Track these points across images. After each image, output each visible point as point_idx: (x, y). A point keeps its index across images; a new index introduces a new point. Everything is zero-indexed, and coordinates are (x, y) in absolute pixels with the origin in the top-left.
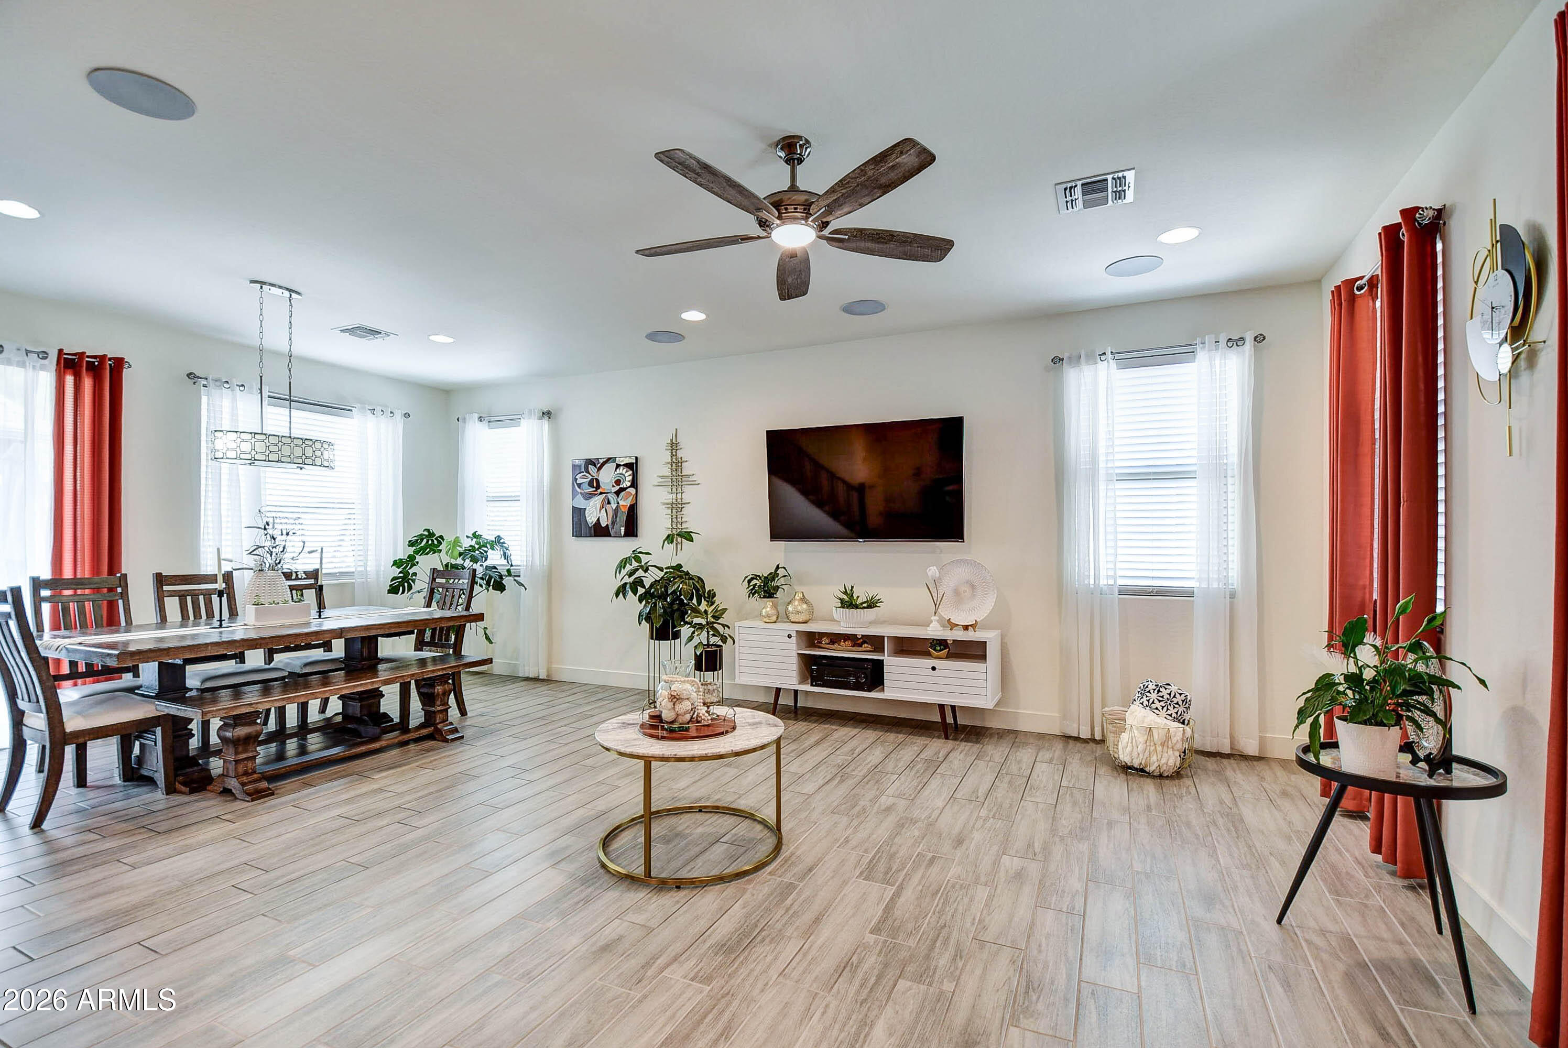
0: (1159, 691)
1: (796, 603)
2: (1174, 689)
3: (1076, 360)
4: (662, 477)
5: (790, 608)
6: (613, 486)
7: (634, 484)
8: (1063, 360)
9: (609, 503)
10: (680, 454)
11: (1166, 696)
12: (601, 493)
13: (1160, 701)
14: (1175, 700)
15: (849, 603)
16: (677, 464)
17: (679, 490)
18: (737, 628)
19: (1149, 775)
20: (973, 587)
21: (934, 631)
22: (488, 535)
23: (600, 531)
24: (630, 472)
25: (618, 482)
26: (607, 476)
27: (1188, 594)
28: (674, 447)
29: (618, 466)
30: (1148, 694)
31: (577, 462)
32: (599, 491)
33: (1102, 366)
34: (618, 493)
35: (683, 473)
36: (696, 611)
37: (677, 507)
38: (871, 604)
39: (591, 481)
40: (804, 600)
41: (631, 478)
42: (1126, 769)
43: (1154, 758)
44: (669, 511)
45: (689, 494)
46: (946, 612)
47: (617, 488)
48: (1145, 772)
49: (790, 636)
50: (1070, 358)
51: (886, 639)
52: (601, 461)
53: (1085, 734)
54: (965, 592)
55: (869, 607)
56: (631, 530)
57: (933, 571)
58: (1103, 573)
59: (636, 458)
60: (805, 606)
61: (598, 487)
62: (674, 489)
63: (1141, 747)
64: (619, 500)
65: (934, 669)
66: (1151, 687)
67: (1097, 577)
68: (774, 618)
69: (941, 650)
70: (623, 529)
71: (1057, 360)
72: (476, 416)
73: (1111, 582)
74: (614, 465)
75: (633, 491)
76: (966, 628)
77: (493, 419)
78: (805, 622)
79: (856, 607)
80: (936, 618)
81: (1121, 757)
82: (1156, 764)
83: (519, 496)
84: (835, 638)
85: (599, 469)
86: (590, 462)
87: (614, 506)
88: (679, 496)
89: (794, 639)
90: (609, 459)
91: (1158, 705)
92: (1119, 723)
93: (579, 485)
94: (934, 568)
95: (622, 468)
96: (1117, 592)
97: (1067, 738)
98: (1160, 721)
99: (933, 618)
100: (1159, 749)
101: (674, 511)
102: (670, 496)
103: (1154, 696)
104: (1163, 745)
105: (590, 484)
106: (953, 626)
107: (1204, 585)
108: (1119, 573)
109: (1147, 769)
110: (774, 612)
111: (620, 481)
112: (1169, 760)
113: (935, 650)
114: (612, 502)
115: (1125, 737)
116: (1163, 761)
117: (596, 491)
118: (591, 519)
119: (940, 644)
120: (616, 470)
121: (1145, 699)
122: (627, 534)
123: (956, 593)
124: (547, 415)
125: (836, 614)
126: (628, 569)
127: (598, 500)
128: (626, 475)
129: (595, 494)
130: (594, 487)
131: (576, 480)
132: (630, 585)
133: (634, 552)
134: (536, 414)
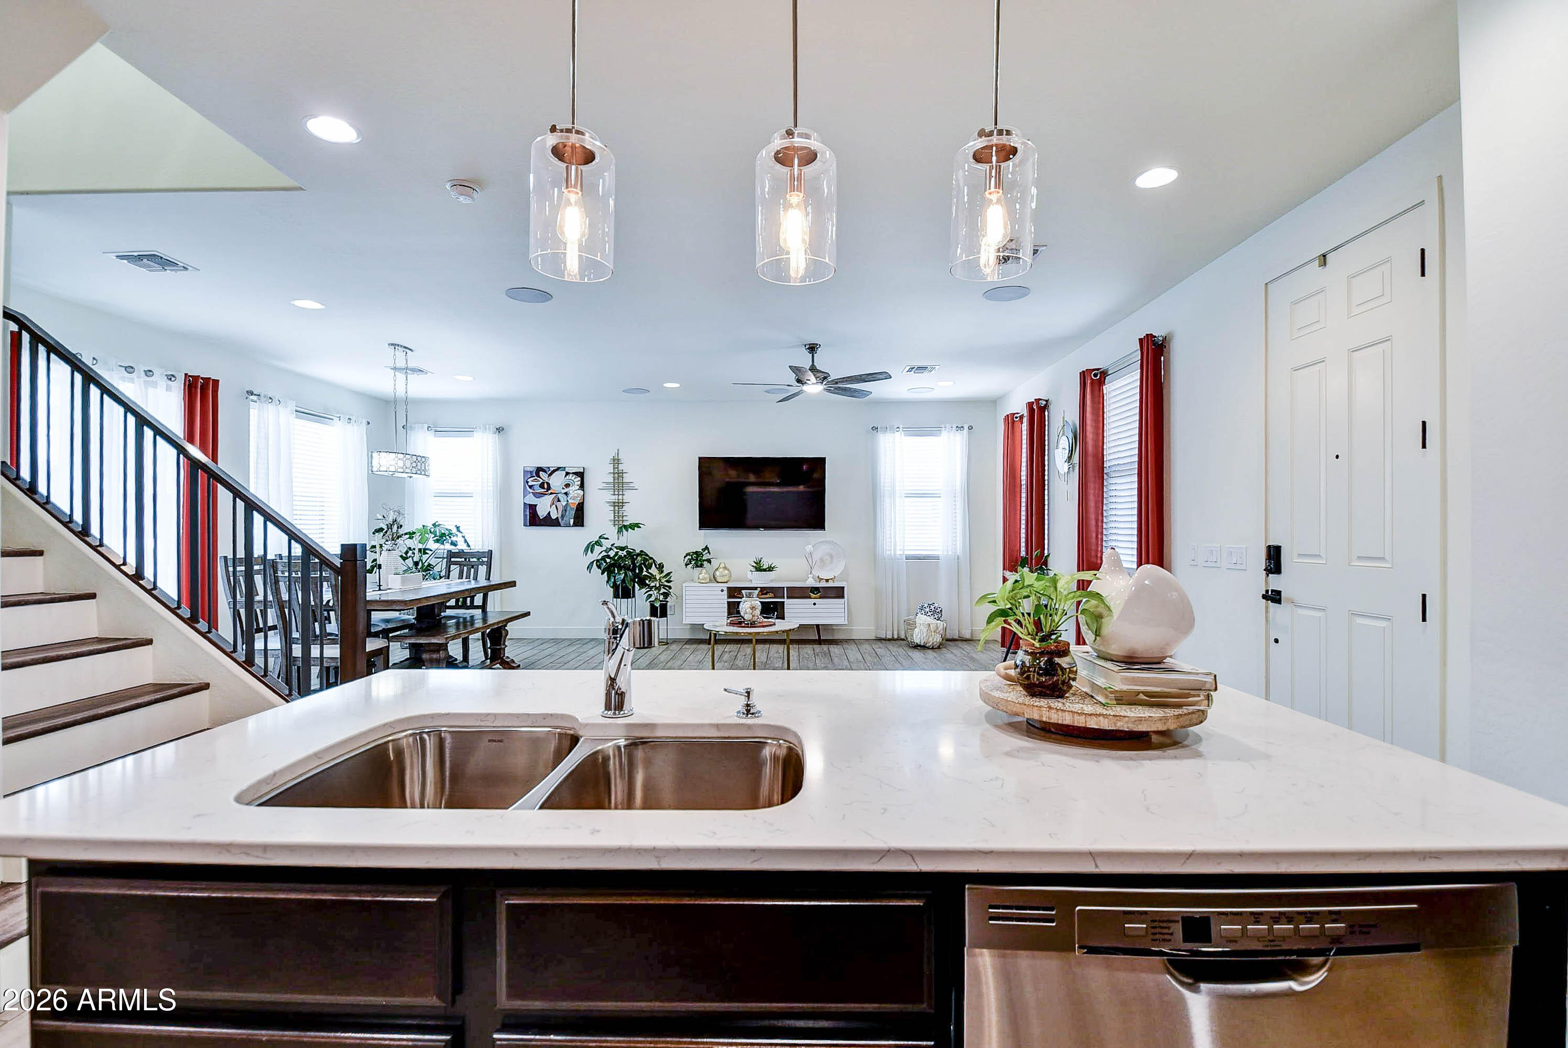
0: (929, 607)
1: (721, 570)
2: (936, 605)
3: (884, 429)
4: (607, 483)
5: (718, 573)
6: (563, 489)
7: (582, 487)
8: (877, 428)
9: (559, 501)
10: (621, 467)
11: (933, 609)
13: (930, 611)
14: (937, 611)
15: (759, 568)
16: (618, 475)
17: (621, 493)
18: (684, 588)
19: (928, 648)
20: (832, 556)
21: (811, 583)
22: (449, 524)
23: (549, 522)
24: (579, 479)
25: (567, 486)
26: (557, 481)
27: (937, 558)
28: (616, 461)
29: (567, 474)
30: (925, 609)
31: (529, 469)
32: (550, 492)
33: (897, 434)
34: (567, 494)
35: (624, 481)
36: (652, 577)
37: (618, 505)
38: (770, 569)
39: (543, 483)
40: (725, 568)
41: (579, 483)
42: (917, 647)
43: (931, 639)
44: (612, 508)
45: (628, 496)
46: (816, 573)
47: (567, 490)
48: (926, 647)
49: (722, 591)
50: (881, 428)
51: (785, 589)
52: (552, 469)
53: (889, 636)
54: (828, 559)
55: (769, 571)
56: (579, 519)
57: (809, 548)
58: (898, 548)
59: (584, 468)
60: (726, 572)
61: (549, 488)
62: (616, 493)
63: (925, 635)
64: (568, 499)
65: (815, 604)
66: (926, 605)
67: (895, 550)
68: (708, 580)
69: (817, 593)
70: (572, 521)
71: (875, 429)
72: (426, 426)
73: (902, 553)
74: (564, 472)
75: (581, 492)
76: (827, 581)
77: (439, 429)
78: (726, 582)
79: (765, 570)
80: (812, 575)
81: (915, 641)
82: (931, 642)
83: (472, 493)
85: (550, 475)
86: (539, 470)
87: (564, 504)
88: (620, 497)
89: (725, 592)
90: (558, 469)
91: (929, 614)
92: (911, 625)
93: (531, 487)
94: (810, 546)
95: (571, 475)
96: (905, 558)
97: (880, 640)
98: (930, 620)
99: (809, 576)
100: (933, 634)
101: (617, 508)
102: (614, 497)
103: (927, 609)
104: (935, 632)
105: (542, 486)
106: (821, 580)
107: (945, 553)
108: (906, 548)
109: (927, 645)
110: (707, 576)
111: (569, 485)
112: (937, 639)
113: (814, 593)
114: (562, 500)
115: (917, 630)
116: (935, 640)
117: (547, 491)
118: (542, 513)
119: (815, 590)
120: (565, 476)
121: (923, 611)
122: (575, 525)
123: (822, 560)
124: (499, 430)
125: (749, 575)
126: (597, 549)
127: (548, 499)
128: (575, 480)
129: (546, 494)
130: (544, 488)
131: (527, 482)
132: (598, 561)
133: (600, 537)
134: (489, 428)
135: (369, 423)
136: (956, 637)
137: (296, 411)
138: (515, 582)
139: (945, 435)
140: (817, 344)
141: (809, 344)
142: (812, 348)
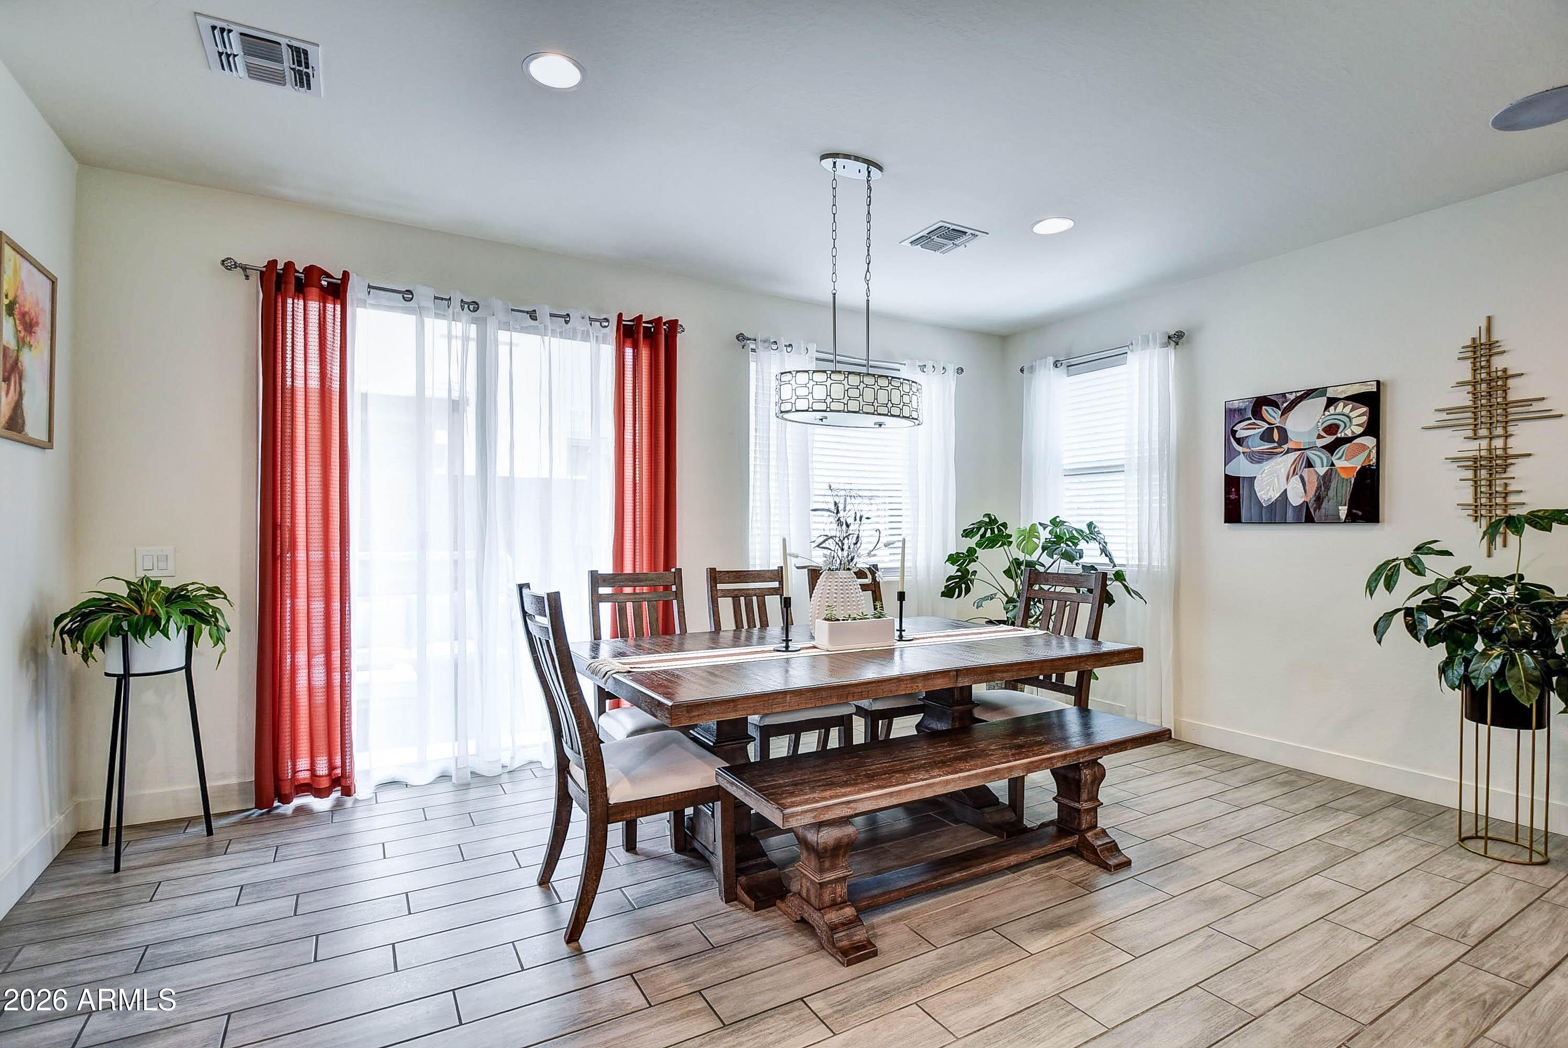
4: (1450, 410)
6: (1320, 437)
7: (1373, 428)
9: (1309, 464)
12: (1291, 451)
16: (1491, 384)
17: (1498, 433)
22: (1077, 522)
23: (1288, 514)
24: (1364, 409)
25: (1331, 429)
26: (1305, 422)
28: (1482, 351)
29: (1332, 402)
31: (1236, 405)
32: (1285, 447)
34: (1331, 448)
35: (1510, 400)
37: (1491, 465)
39: (1269, 431)
41: (1364, 419)
44: (1469, 474)
45: (1526, 437)
47: (1329, 439)
52: (1293, 397)
56: (1365, 506)
59: (1378, 382)
61: (1284, 440)
62: (1483, 432)
64: (1334, 459)
70: (1343, 511)
72: (1051, 360)
74: (1323, 401)
75: (1370, 441)
77: (1073, 361)
83: (1123, 466)
85: (1286, 411)
86: (1260, 403)
87: (1322, 471)
88: (1498, 443)
90: (1308, 394)
93: (1239, 441)
95: (1341, 404)
101: (1485, 474)
102: (1474, 445)
105: (1267, 436)
111: (1338, 426)
114: (1317, 461)
117: (1280, 446)
118: (1268, 494)
120: (1327, 408)
122: (1352, 518)
124: (1176, 339)
126: (1407, 581)
127: (1283, 463)
128: (1352, 415)
129: (1277, 454)
130: (1274, 442)
131: (1234, 432)
132: (1409, 612)
133: (1418, 549)
134: (1155, 340)
135: (960, 370)
138: (1140, 650)
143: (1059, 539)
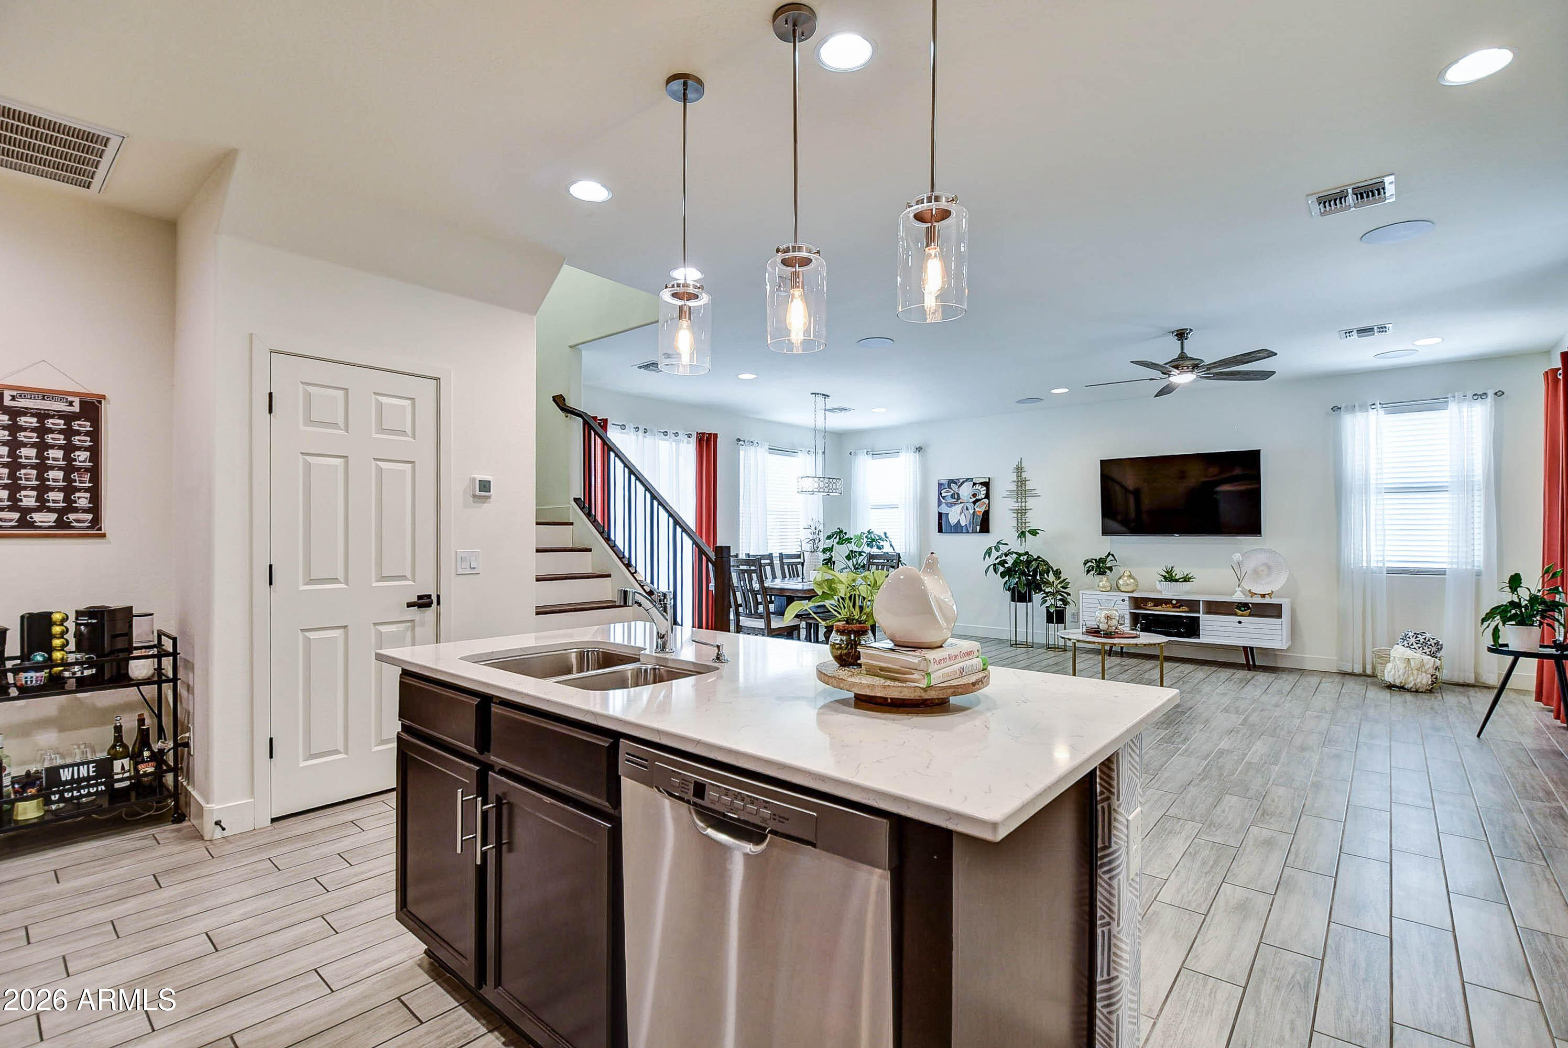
0: (1417, 637)
1: (1125, 579)
2: (1428, 635)
3: (1352, 409)
4: (1010, 491)
5: (1121, 582)
6: (971, 498)
7: (987, 496)
8: (1340, 408)
9: (967, 509)
10: (1024, 475)
11: (1422, 640)
12: (961, 503)
13: (1417, 643)
14: (1429, 643)
15: (1169, 577)
16: (1021, 482)
17: (1023, 500)
18: (1081, 595)
19: (1409, 690)
20: (1269, 568)
21: (1238, 597)
22: (878, 531)
23: (957, 529)
24: (985, 488)
25: (974, 495)
26: (966, 492)
27: (1442, 573)
28: (1019, 470)
29: (975, 484)
30: (1408, 639)
31: (942, 482)
32: (959, 501)
33: (1372, 413)
34: (974, 503)
35: (1027, 488)
36: (1048, 583)
37: (1021, 512)
38: (1186, 579)
39: (954, 494)
40: (1130, 576)
41: (985, 492)
42: (1390, 687)
43: (1411, 678)
44: (1015, 515)
45: (1031, 503)
46: (1247, 586)
47: (974, 499)
48: (1405, 689)
49: (1123, 600)
50: (1346, 407)
51: (1201, 603)
52: (961, 481)
53: (1358, 669)
54: (1262, 571)
55: (1185, 581)
56: (985, 526)
57: (1237, 556)
58: (1373, 558)
59: (989, 478)
60: (1132, 580)
61: (959, 498)
62: (1019, 500)
63: (1401, 672)
64: (975, 507)
65: (1240, 622)
66: (1411, 634)
67: (1368, 561)
68: (1109, 588)
69: (1245, 610)
70: (978, 528)
71: (1336, 409)
72: (865, 451)
73: (1381, 565)
74: (972, 483)
75: (986, 501)
76: (1263, 596)
77: (875, 453)
78: (1132, 592)
79: (1177, 581)
80: (1240, 589)
81: (1386, 679)
82: (1413, 683)
83: (897, 505)
84: (1158, 602)
85: (959, 486)
86: (951, 482)
87: (972, 512)
88: (1023, 504)
89: (1127, 602)
90: (967, 480)
91: (1415, 646)
92: (1384, 658)
93: (944, 498)
94: (1238, 555)
95: (977, 485)
96: (1385, 572)
97: (1344, 674)
98: (1417, 656)
99: (1237, 589)
100: (1415, 672)
101: (1019, 515)
102: (1016, 504)
103: (1413, 640)
104: (1418, 670)
105: (952, 496)
106: (1253, 594)
107: (1455, 566)
108: (1387, 558)
109: (1406, 687)
110: (1108, 584)
111: (976, 494)
112: (1424, 680)
113: (1240, 610)
114: (970, 509)
115: (1389, 666)
116: (1418, 680)
117: (957, 501)
118: (953, 520)
119: (1244, 606)
120: (973, 487)
121: (1406, 642)
122: (981, 531)
123: (1256, 572)
124: (919, 449)
125: (1159, 586)
126: (995, 554)
127: (958, 508)
128: (981, 490)
129: (956, 504)
130: (955, 499)
131: (941, 494)
132: (994, 565)
133: (998, 543)
134: (911, 449)
135: (824, 453)
136: (1472, 681)
137: (769, 449)
139: (1453, 407)
140: (1187, 329)
141: (1177, 331)
142: (1181, 335)
143: (873, 540)
